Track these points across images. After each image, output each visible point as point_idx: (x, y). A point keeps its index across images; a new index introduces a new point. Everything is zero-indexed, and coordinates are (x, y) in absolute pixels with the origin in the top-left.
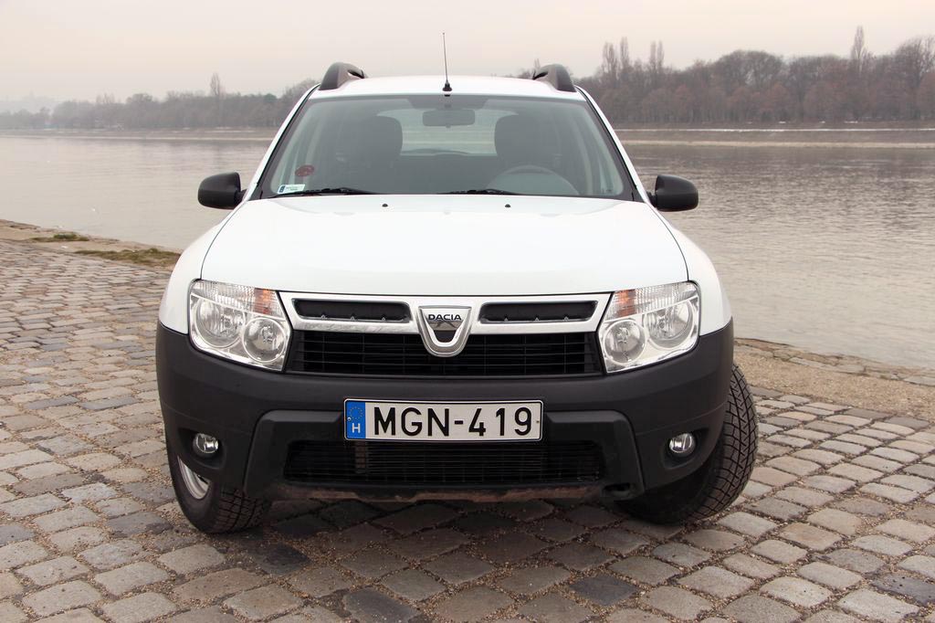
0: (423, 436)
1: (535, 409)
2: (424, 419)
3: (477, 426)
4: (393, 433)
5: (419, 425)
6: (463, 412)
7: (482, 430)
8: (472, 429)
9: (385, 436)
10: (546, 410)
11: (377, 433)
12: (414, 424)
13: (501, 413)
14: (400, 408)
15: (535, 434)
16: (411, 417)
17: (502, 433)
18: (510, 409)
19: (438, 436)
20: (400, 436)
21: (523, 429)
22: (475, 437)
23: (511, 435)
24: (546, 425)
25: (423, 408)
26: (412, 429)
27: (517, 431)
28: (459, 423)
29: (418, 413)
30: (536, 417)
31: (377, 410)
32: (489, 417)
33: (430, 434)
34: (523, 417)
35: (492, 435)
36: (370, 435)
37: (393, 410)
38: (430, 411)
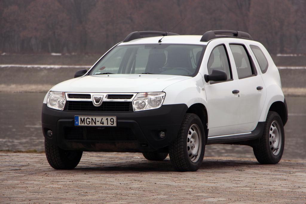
0: (90, 125)
1: (115, 118)
2: (90, 120)
3: (102, 122)
4: (84, 124)
5: (90, 122)
6: (99, 119)
7: (103, 123)
8: (101, 123)
9: (83, 125)
10: (117, 119)
11: (81, 124)
12: (89, 122)
13: (107, 119)
14: (86, 118)
15: (115, 125)
16: (88, 120)
17: (108, 124)
18: (109, 118)
19: (94, 125)
20: (86, 125)
21: (112, 123)
22: (102, 125)
23: (109, 125)
24: (117, 123)
25: (90, 118)
26: (88, 123)
27: (111, 124)
28: (98, 121)
29: (89, 119)
30: (115, 121)
31: (81, 118)
32: (104, 120)
33: (92, 124)
34: (112, 120)
35: (105, 125)
36: (80, 124)
37: (84, 118)
38: (92, 118)
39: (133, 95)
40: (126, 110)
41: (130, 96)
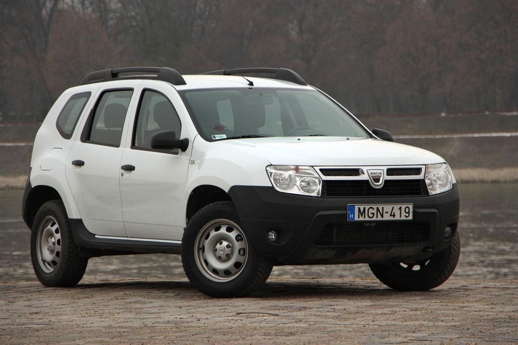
0: (374, 219)
1: (411, 207)
2: (375, 211)
3: (392, 214)
4: (365, 217)
5: (373, 214)
6: (388, 208)
7: (394, 216)
8: (391, 215)
9: (362, 219)
10: (414, 208)
11: (359, 217)
12: (372, 213)
13: (400, 208)
14: (367, 207)
15: (411, 217)
16: (371, 211)
17: (401, 217)
18: (403, 207)
19: (380, 218)
20: (367, 219)
21: (407, 215)
22: (392, 218)
23: (403, 218)
24: (415, 213)
25: (375, 207)
26: (371, 216)
27: (405, 216)
28: (387, 212)
29: (373, 209)
31: (359, 208)
33: (377, 217)
34: (407, 210)
35: (397, 218)
36: (356, 219)
37: (365, 208)
38: (377, 208)
40: (417, 194)
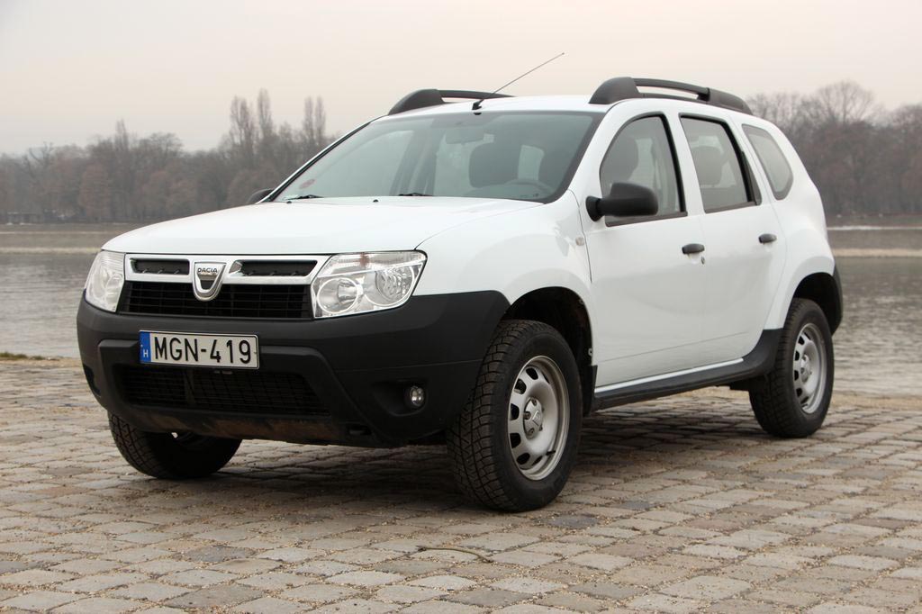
0: (182, 362)
1: (253, 341)
2: (182, 346)
3: (215, 355)
4: (166, 358)
5: (179, 351)
6: (205, 342)
7: (218, 358)
8: (212, 357)
9: (161, 360)
10: (261, 343)
11: (157, 358)
12: (177, 351)
13: (230, 344)
14: (169, 338)
15: (254, 363)
16: (176, 346)
17: (232, 361)
18: (236, 341)
19: (192, 362)
20: (170, 361)
21: (246, 358)
22: (214, 363)
23: (238, 364)
24: (261, 357)
25: (182, 338)
26: (177, 355)
27: (241, 359)
28: (204, 351)
29: (179, 342)
30: (254, 349)
31: (156, 338)
32: (222, 348)
33: (187, 359)
34: (245, 349)
35: (225, 362)
36: (153, 360)
37: (165, 339)
38: (186, 340)
39: (314, 263)
40: (290, 315)
41: (305, 267)
